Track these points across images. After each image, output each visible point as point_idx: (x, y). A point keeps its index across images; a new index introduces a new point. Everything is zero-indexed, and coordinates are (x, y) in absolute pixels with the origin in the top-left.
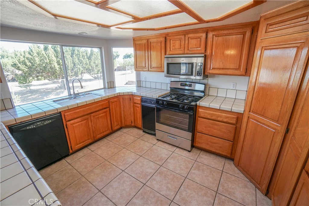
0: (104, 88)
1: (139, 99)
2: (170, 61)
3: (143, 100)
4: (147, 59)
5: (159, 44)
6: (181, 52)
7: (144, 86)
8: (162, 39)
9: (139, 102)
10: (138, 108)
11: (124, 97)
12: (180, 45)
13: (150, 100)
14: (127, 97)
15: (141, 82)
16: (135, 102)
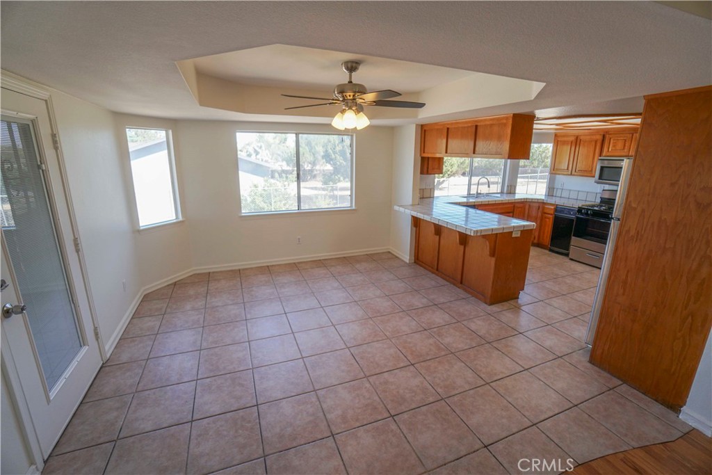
0: (502, 193)
1: (553, 207)
2: (606, 164)
3: (558, 209)
4: (571, 159)
5: (593, 143)
6: (624, 154)
7: (558, 194)
8: (599, 137)
9: (552, 212)
10: (548, 220)
11: (531, 204)
12: (624, 146)
13: (569, 210)
14: (535, 205)
15: (555, 190)
16: (545, 211)
